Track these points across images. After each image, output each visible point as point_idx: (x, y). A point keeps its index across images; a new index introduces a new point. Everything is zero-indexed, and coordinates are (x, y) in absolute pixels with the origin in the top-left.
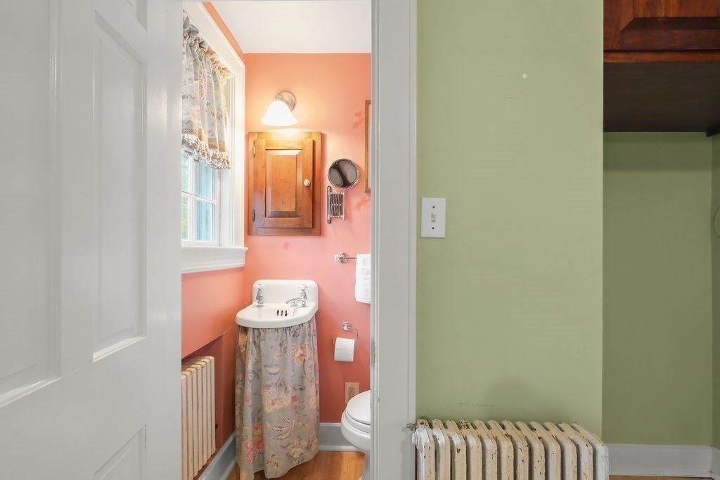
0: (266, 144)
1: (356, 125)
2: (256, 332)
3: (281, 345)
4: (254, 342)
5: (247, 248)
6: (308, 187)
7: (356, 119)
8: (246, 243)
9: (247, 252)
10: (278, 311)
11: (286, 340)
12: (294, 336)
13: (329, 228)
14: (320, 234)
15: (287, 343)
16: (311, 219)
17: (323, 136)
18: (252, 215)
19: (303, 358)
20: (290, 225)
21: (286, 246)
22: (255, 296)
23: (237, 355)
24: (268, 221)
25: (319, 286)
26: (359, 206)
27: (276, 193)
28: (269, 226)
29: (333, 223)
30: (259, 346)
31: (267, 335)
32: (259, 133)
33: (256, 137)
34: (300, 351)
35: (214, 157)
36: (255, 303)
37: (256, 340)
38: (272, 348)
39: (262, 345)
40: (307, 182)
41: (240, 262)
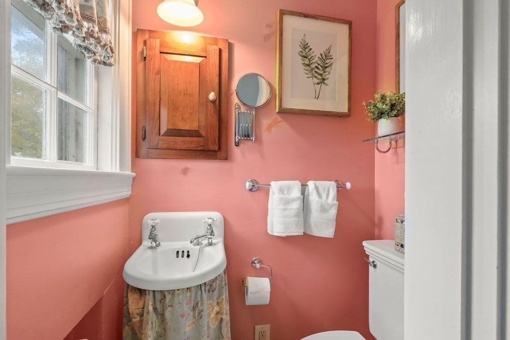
0: (161, 46)
1: (267, 38)
2: (158, 296)
3: (194, 309)
4: (155, 309)
5: (134, 174)
6: (213, 102)
7: (267, 31)
8: (134, 167)
9: (134, 178)
10: (178, 252)
11: (202, 300)
12: (209, 291)
13: (236, 152)
14: (226, 158)
15: (202, 304)
16: (217, 141)
17: (230, 46)
18: (140, 134)
19: (219, 316)
20: (192, 146)
21: (185, 171)
22: (146, 234)
23: (125, 320)
24: (163, 141)
25: (225, 219)
26: (269, 127)
27: (174, 108)
28: (165, 146)
29: (241, 145)
30: (163, 315)
31: (176, 300)
32: (150, 31)
33: (147, 36)
34: (216, 309)
35: (90, 35)
36: (147, 243)
37: (158, 306)
38: (182, 316)
39: (168, 314)
40: (212, 96)
41: (125, 192)
